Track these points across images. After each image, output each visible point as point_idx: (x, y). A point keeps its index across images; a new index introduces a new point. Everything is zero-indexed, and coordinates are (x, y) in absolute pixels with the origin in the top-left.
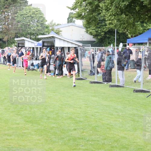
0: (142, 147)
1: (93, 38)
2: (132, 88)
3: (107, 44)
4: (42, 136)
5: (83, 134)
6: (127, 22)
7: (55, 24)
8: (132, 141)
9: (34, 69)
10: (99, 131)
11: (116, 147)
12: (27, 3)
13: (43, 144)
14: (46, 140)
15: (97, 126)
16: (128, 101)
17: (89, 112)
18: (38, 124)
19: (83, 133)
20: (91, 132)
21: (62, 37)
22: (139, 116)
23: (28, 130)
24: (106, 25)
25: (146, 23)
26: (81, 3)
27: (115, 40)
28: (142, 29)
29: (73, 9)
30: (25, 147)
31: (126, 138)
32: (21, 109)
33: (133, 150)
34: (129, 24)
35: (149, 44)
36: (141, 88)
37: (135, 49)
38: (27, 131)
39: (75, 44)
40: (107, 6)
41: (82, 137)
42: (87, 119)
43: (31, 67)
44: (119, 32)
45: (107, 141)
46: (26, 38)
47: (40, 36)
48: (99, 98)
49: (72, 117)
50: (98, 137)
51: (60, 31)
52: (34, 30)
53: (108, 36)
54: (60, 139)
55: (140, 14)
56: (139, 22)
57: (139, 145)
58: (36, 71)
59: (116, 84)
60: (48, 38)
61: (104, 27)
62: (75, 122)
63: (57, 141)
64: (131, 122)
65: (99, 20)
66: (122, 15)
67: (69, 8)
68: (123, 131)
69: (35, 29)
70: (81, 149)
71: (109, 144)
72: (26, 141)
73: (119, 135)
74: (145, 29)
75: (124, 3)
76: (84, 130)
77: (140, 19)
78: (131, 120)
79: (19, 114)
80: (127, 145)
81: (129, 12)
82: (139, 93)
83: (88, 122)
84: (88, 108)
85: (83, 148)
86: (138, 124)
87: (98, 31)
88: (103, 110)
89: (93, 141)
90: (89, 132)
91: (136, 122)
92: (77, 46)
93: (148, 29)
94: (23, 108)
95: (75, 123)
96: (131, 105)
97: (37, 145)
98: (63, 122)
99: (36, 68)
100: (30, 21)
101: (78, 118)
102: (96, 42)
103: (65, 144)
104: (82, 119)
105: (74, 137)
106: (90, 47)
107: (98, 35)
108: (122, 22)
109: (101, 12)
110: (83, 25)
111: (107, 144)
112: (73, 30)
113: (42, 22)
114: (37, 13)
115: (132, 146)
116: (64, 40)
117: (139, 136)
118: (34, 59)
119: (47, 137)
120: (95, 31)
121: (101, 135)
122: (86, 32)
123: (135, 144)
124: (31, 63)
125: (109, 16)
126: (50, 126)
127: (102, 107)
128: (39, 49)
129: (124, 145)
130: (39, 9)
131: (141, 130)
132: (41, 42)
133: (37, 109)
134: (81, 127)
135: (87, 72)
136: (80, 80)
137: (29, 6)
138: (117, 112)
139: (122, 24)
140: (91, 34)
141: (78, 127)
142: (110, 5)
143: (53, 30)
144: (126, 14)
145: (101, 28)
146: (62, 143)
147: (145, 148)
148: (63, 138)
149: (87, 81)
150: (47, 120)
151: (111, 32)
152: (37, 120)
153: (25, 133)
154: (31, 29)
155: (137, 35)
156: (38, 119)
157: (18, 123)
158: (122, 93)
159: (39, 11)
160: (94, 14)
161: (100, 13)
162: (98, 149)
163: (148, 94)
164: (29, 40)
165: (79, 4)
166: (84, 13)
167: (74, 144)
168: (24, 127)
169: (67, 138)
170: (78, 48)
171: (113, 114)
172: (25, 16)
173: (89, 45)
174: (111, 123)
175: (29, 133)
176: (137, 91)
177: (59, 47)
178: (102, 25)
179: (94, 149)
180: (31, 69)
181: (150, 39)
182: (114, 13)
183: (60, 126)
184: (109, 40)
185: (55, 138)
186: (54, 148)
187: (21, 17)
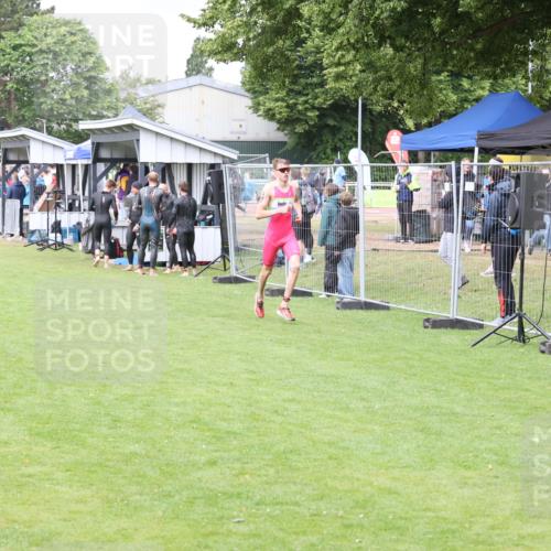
0: (454, 527)
1: (279, 129)
2: (420, 313)
3: (329, 151)
4: (94, 488)
5: (242, 480)
6: (401, 71)
7: (138, 80)
8: (421, 503)
9: (61, 245)
10: (298, 469)
11: (362, 527)
12: (38, 5)
13: (95, 515)
14: (108, 502)
15: (291, 452)
16: (406, 358)
17: (264, 398)
18: (77, 444)
19: (242, 473)
20: (272, 471)
21: (163, 125)
22: (445, 414)
23: (43, 464)
24: (322, 84)
25: (469, 77)
27: (357, 141)
28: (454, 98)
29: (204, 24)
30: (30, 527)
32: (17, 391)
33: (425, 534)
34: (407, 80)
35: (480, 152)
36: (452, 314)
37: (430, 172)
38: (39, 468)
39: (211, 152)
40: (330, 13)
41: (239, 490)
42: (255, 423)
43: (52, 236)
44: (371, 111)
45: (329, 506)
46: (34, 129)
47: (83, 125)
48: (298, 348)
49: (200, 420)
50: (294, 488)
51: (159, 106)
52: (62, 101)
53: (331, 122)
54: (156, 497)
55: (447, 43)
56: (446, 74)
57: (445, 519)
58: (71, 250)
59: (362, 298)
60: (113, 132)
61: (317, 91)
62: (214, 437)
63: (147, 504)
64: (414, 434)
65: (300, 67)
66: (380, 46)
67: (189, 20)
68: (386, 469)
69: (67, 97)
70: (235, 533)
71: (337, 516)
72: (35, 504)
73: (371, 484)
74: (466, 100)
75: (392, 4)
76: (246, 463)
77: (445, 64)
78: (416, 430)
79: (8, 405)
80: (401, 518)
81: (407, 38)
82: (443, 330)
83: (259, 435)
84: (258, 384)
86: (439, 443)
87: (296, 104)
88: (315, 394)
89: (277, 504)
90: (263, 472)
91: (433, 437)
92: (219, 161)
93: (477, 100)
94: (21, 387)
95: (214, 440)
97: (75, 520)
98: (168, 437)
99: (69, 239)
100: (49, 68)
101: (224, 420)
102: (288, 147)
103: (178, 517)
104: (237, 426)
105: (211, 491)
106: (265, 162)
107: (298, 120)
108: (382, 73)
109: (307, 35)
110: (243, 83)
111: (325, 516)
112: (203, 102)
113: (93, 74)
114: (73, 38)
115: (418, 524)
116: (171, 139)
117: (445, 486)
118: (65, 206)
119: (112, 490)
120: (285, 104)
121: (306, 484)
122: (251, 111)
123: (429, 514)
124: (52, 221)
125: (337, 49)
126: (120, 450)
127: (312, 383)
128: (80, 172)
129: (391, 517)
130: (80, 23)
131: (452, 465)
132: (87, 145)
133: (73, 388)
134: (236, 454)
135: (255, 253)
136: (231, 282)
137: (43, 14)
139: (382, 79)
140: (270, 115)
141: (226, 455)
142: (338, 9)
143: (131, 103)
144: (398, 43)
145: (307, 95)
146: (164, 512)
147: (465, 528)
148: (169, 495)
150: (110, 428)
151: (342, 109)
152: (74, 430)
153: (30, 476)
154: (52, 98)
155: (438, 122)
156: (78, 427)
157: (6, 438)
158: (382, 330)
159: (81, 30)
160: (281, 42)
161: (303, 41)
162: (296, 533)
163: (477, 334)
164: (44, 136)
165: (226, 7)
166: (249, 40)
167: (210, 516)
168: (27, 456)
169: (184, 493)
170: (223, 167)
171: (352, 406)
172: (28, 49)
173: (265, 158)
174: (343, 440)
175: (45, 474)
176: (437, 324)
177: (154, 164)
178: (311, 84)
179: (281, 535)
180: (50, 242)
181: (482, 136)
182: (352, 41)
183: (160, 451)
184: (336, 140)
185: (141, 494)
186: (136, 530)
187: (16, 54)
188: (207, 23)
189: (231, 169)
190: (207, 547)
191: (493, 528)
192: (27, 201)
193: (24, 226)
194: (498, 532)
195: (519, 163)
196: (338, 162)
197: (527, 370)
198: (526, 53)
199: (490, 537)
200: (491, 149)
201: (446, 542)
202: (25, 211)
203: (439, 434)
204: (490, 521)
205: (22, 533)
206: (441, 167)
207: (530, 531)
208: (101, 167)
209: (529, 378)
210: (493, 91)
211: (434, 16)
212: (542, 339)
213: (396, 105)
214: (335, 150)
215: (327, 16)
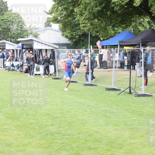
0: (113, 141)
1: (69, 40)
2: (104, 87)
3: (81, 46)
4: (22, 131)
6: (100, 26)
7: (33, 28)
8: (105, 135)
9: (14, 70)
10: (74, 126)
11: (90, 141)
12: (8, 9)
13: (22, 138)
14: (26, 135)
15: (72, 122)
16: (101, 98)
17: (65, 108)
18: (18, 120)
19: (60, 128)
20: (67, 127)
21: (40, 40)
22: (111, 112)
23: (9, 125)
24: (80, 29)
25: (117, 27)
26: (58, 8)
27: (88, 43)
28: (113, 32)
31: (99, 132)
32: (2, 107)
33: (106, 143)
34: (101, 28)
35: (120, 46)
36: (113, 87)
37: (107, 51)
39: (52, 46)
40: (82, 11)
41: (59, 132)
42: (63, 115)
43: (11, 68)
44: (92, 36)
46: (7, 40)
47: (19, 39)
48: (74, 96)
49: (49, 114)
50: (73, 131)
51: (38, 35)
52: (14, 34)
53: (82, 39)
54: (38, 134)
55: (111, 19)
56: (111, 26)
57: (111, 139)
58: (16, 71)
59: (90, 83)
60: (27, 41)
61: (78, 31)
63: (36, 135)
64: (103, 117)
65: (74, 25)
66: (94, 19)
67: (46, 12)
68: (96, 126)
69: (15, 32)
70: (58, 143)
71: (83, 138)
72: (7, 136)
73: (92, 130)
74: (116, 33)
75: (97, 8)
76: (61, 125)
77: (111, 24)
78: (103, 116)
80: (100, 139)
81: (101, 17)
82: (110, 91)
83: (64, 118)
84: (64, 105)
85: (60, 141)
86: (110, 120)
87: (73, 34)
88: (78, 107)
89: (68, 135)
92: (54, 48)
93: (119, 33)
94: (4, 106)
95: (52, 119)
96: (103, 102)
97: (17, 139)
98: (41, 118)
99: (16, 68)
100: (11, 25)
101: (55, 114)
102: (71, 45)
103: (43, 139)
104: (58, 116)
105: (51, 132)
107: (73, 38)
108: (95, 26)
109: (75, 16)
110: (60, 29)
111: (81, 138)
112: (50, 34)
113: (21, 27)
115: (104, 140)
116: (42, 43)
117: (111, 130)
118: (15, 60)
119: (27, 132)
120: (70, 34)
121: (76, 130)
122: (62, 36)
123: (107, 138)
124: (11, 64)
125: (84, 20)
126: (29, 122)
128: (18, 51)
129: (97, 138)
130: (18, 14)
131: (113, 125)
132: (20, 44)
134: (58, 123)
135: (63, 72)
136: (57, 79)
137: (9, 11)
138: (90, 109)
139: (95, 27)
140: (66, 37)
141: (55, 123)
142: (84, 10)
143: (31, 34)
144: (99, 19)
145: (76, 32)
146: (40, 137)
148: (41, 133)
149: (63, 81)
150: (26, 116)
151: (85, 35)
153: (6, 128)
154: (12, 33)
155: (109, 38)
156: (18, 116)
158: (95, 91)
159: (18, 16)
160: (69, 18)
161: (75, 18)
162: (73, 143)
163: (119, 92)
164: (9, 42)
165: (55, 9)
166: (61, 18)
167: (51, 138)
168: (5, 123)
169: (45, 133)
170: (55, 50)
171: (87, 110)
172: (5, 20)
173: (65, 48)
174: (85, 119)
175: (10, 128)
176: (109, 89)
177: (37, 49)
178: (77, 29)
179: (69, 143)
180: (11, 69)
181: (120, 42)
182: (87, 18)
183: (39, 122)
184: (83, 43)
185: (34, 133)
186: (33, 142)
187: (2, 22)
188: (51, 13)
189: (56, 50)
190: (51, 146)
191: (123, 141)
192: (5, 59)
193: (4, 65)
194: (124, 142)
195: (129, 49)
196: (84, 49)
197: (132, 101)
198: (131, 21)
199: (122, 143)
200: (122, 45)
201: (111, 145)
202: (5, 61)
203: (109, 117)
204: (122, 139)
205: (4, 143)
206: (110, 50)
207: (132, 142)
208: (24, 50)
209: (132, 103)
210: (123, 31)
211: (108, 11)
212: (135, 93)
213: (98, 34)
214: (83, 46)
215: (81, 11)
